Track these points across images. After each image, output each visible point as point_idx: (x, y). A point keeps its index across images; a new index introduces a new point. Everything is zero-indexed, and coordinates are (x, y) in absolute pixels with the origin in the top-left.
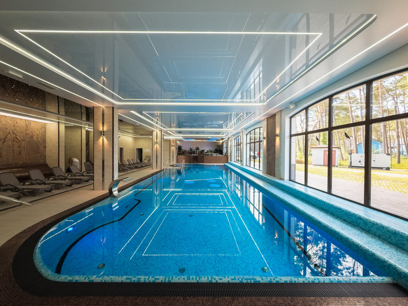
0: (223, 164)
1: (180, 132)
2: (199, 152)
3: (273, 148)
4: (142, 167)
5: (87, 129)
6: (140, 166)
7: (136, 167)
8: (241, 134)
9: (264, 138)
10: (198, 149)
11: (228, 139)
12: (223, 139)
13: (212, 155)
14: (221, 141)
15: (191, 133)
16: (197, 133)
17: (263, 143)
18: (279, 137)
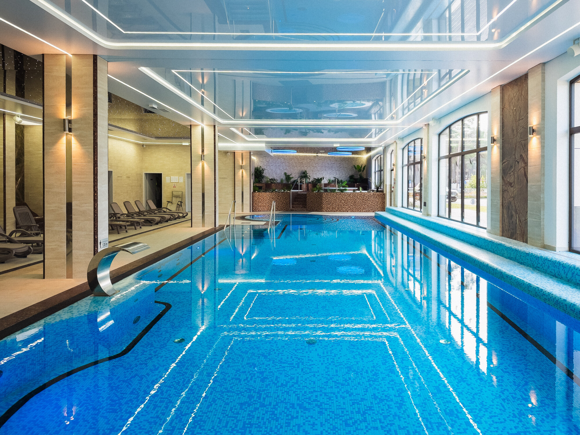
0: (372, 214)
1: (259, 131)
2: (307, 184)
3: (522, 164)
4: (163, 220)
5: (18, 119)
6: (157, 219)
7: (149, 222)
8: (423, 135)
9: (493, 140)
10: (304, 175)
11: (385, 149)
12: (369, 149)
13: (342, 191)
14: (364, 157)
15: (287, 131)
16: (304, 132)
17: (490, 154)
18: (538, 134)
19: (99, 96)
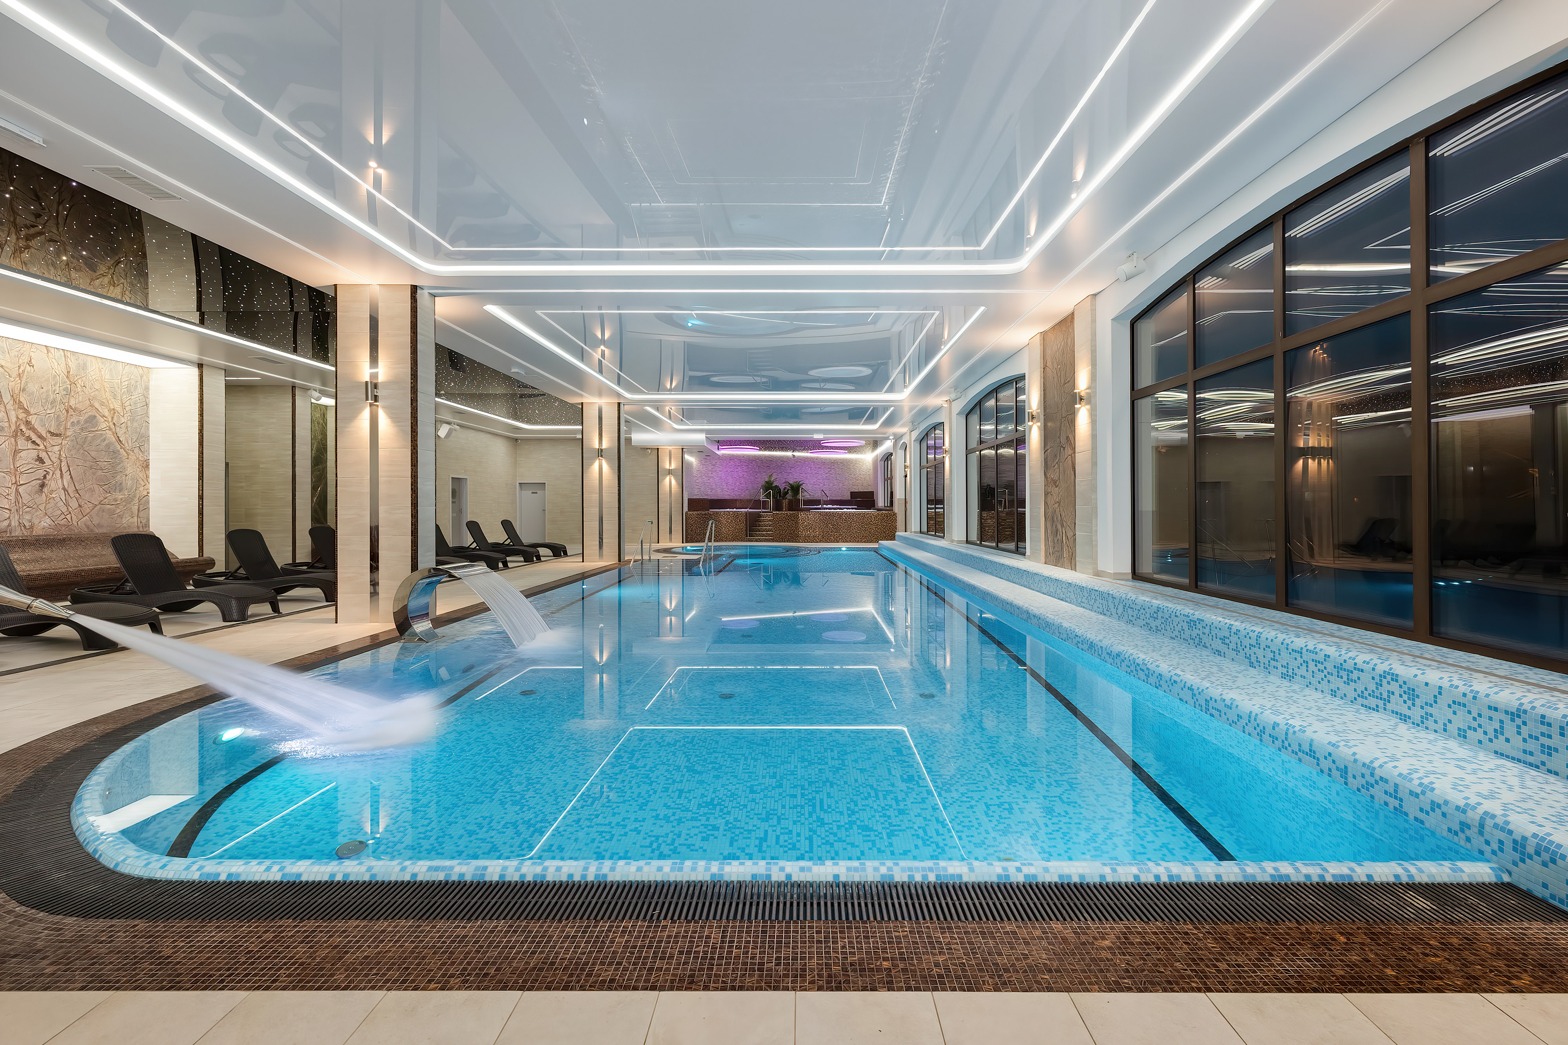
0: (875, 545)
9: (1032, 417)
12: (873, 446)
14: (870, 456)
18: (1087, 404)
19: (420, 347)
